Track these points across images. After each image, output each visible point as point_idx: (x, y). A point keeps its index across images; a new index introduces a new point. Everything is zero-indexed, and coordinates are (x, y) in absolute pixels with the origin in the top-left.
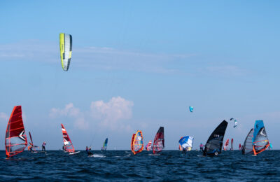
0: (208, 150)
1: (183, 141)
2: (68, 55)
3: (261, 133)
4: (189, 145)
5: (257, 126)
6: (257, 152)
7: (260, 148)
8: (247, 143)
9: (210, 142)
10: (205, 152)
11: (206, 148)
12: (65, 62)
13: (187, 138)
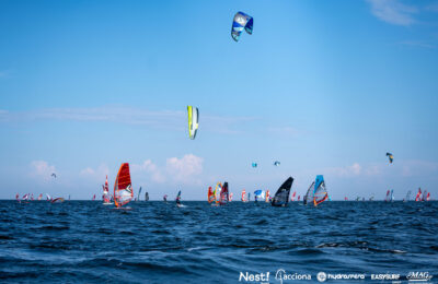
0: (276, 202)
1: (258, 192)
2: (195, 126)
3: (321, 186)
4: (262, 196)
5: (318, 181)
6: (317, 202)
10: (273, 203)
11: (274, 200)
12: (192, 132)
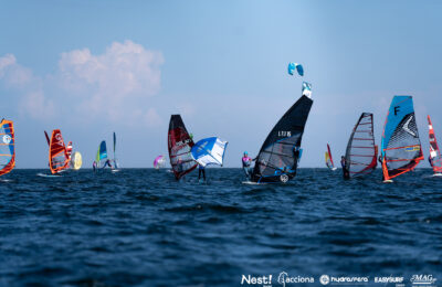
0: (262, 169)
3: (405, 127)
4: (215, 158)
5: (396, 110)
6: (391, 173)
7: (397, 165)
8: (352, 151)
9: (269, 149)
11: (258, 164)
13: (212, 141)
